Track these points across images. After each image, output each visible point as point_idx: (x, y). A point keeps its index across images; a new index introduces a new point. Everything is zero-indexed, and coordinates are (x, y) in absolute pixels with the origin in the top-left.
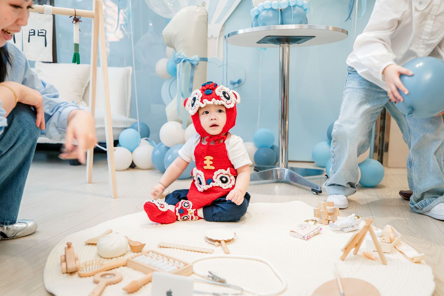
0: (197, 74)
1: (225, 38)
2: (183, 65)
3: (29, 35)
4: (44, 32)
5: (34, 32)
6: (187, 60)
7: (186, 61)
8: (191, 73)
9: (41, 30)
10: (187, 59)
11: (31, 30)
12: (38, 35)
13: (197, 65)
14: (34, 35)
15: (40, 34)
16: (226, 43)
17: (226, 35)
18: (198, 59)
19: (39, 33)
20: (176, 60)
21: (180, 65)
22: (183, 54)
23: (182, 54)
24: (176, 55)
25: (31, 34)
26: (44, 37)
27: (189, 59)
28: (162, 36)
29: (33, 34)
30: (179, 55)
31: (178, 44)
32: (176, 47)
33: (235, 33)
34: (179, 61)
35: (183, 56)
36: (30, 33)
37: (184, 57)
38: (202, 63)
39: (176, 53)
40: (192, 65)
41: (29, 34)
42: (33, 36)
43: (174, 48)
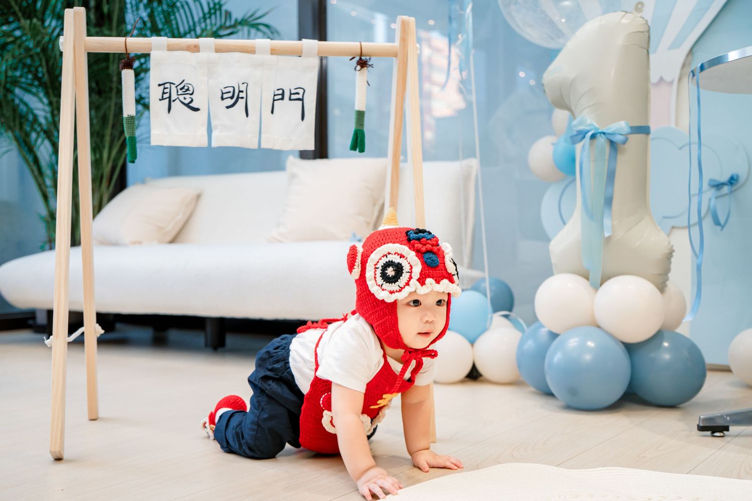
0: (624, 165)
1: (694, 75)
2: (591, 144)
3: (274, 100)
4: (301, 91)
5: (283, 94)
6: (601, 133)
7: (598, 135)
8: (609, 162)
9: (295, 89)
10: (600, 131)
11: (278, 90)
12: (290, 99)
13: (624, 142)
14: (282, 99)
15: (293, 97)
16: (696, 88)
17: (696, 68)
18: (626, 130)
19: (291, 94)
20: (575, 135)
21: (583, 146)
22: (589, 122)
23: (589, 120)
24: (574, 123)
25: (276, 98)
26: (301, 102)
27: (605, 131)
28: (543, 85)
29: (280, 97)
30: (580, 123)
31: (580, 99)
32: (573, 108)
33: (717, 61)
34: (581, 136)
35: (592, 125)
36: (275, 95)
37: (592, 127)
38: (635, 138)
39: (575, 118)
40: (612, 143)
41: (274, 98)
42: (281, 101)
43: (569, 108)
